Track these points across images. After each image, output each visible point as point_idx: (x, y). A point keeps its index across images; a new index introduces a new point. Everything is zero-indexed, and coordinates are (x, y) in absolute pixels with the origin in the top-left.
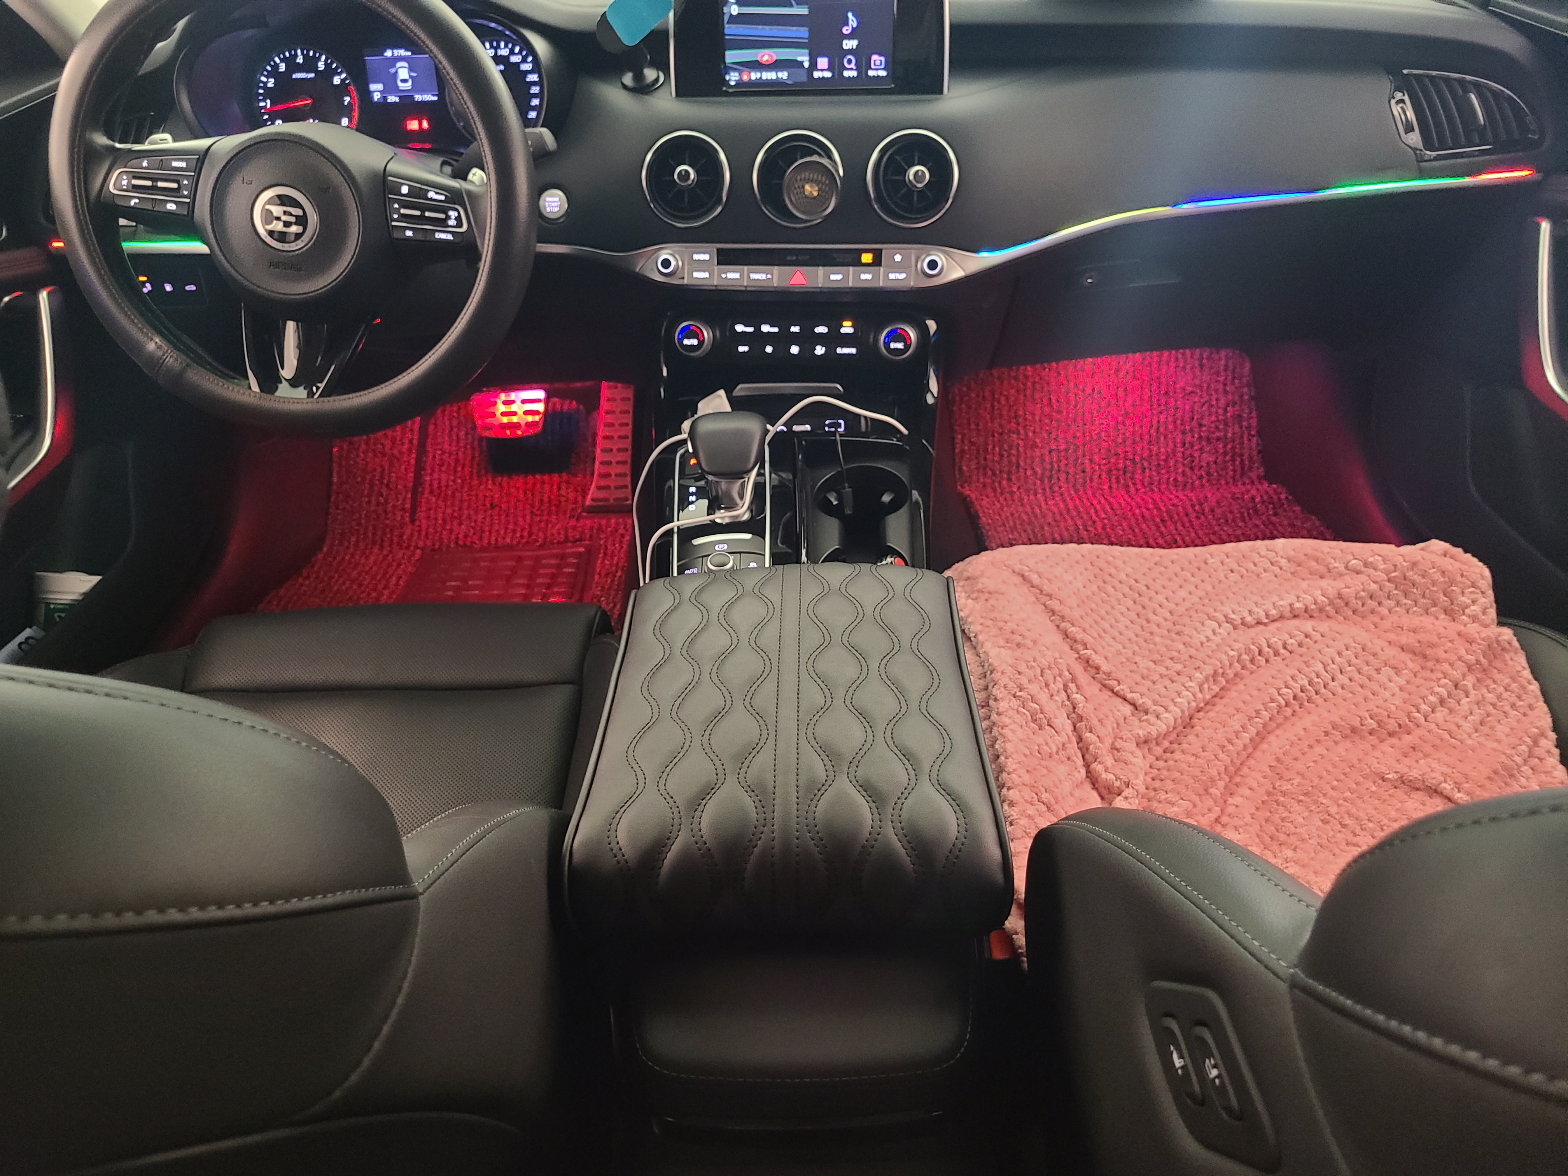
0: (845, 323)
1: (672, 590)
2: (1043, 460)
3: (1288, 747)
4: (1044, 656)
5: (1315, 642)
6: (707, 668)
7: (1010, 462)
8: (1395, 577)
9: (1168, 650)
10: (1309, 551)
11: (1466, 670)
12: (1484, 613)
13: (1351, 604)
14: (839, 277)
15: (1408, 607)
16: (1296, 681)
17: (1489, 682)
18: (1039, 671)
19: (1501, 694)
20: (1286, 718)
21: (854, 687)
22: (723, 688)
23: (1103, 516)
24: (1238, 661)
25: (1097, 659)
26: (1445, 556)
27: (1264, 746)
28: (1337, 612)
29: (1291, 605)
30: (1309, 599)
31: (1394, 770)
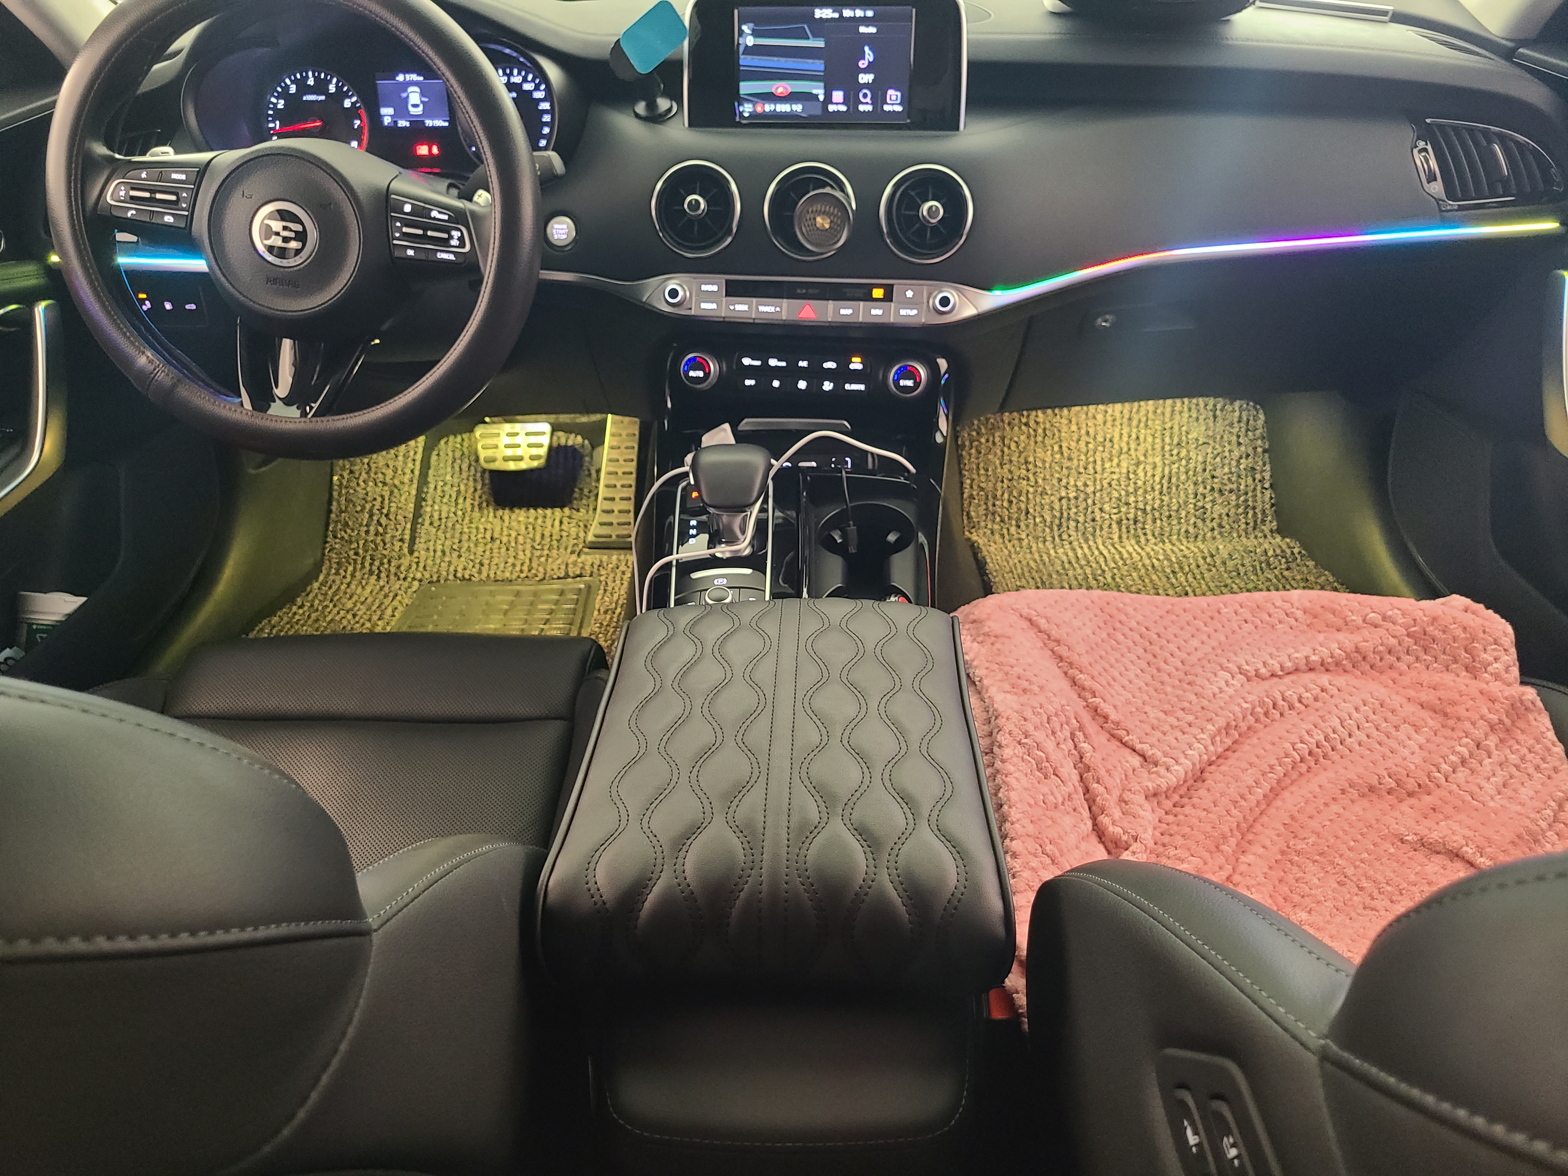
0: (854, 359)
1: (667, 622)
2: (1052, 509)
3: (1302, 804)
4: (1051, 702)
5: (1332, 697)
6: (699, 702)
7: (1019, 509)
8: (1413, 632)
9: (1180, 700)
10: (1325, 602)
11: (1488, 729)
12: (1507, 670)
13: (1369, 659)
14: (849, 312)
15: (1428, 663)
16: (1311, 736)
17: (1512, 742)
18: (1045, 718)
19: (1525, 755)
20: (1301, 774)
21: (852, 725)
22: (714, 723)
23: (1113, 565)
24: (1251, 714)
25: (1106, 708)
26: (1466, 611)
27: (1278, 803)
28: (1354, 667)
29: (1307, 658)
30: (1325, 652)
31: (1414, 831)
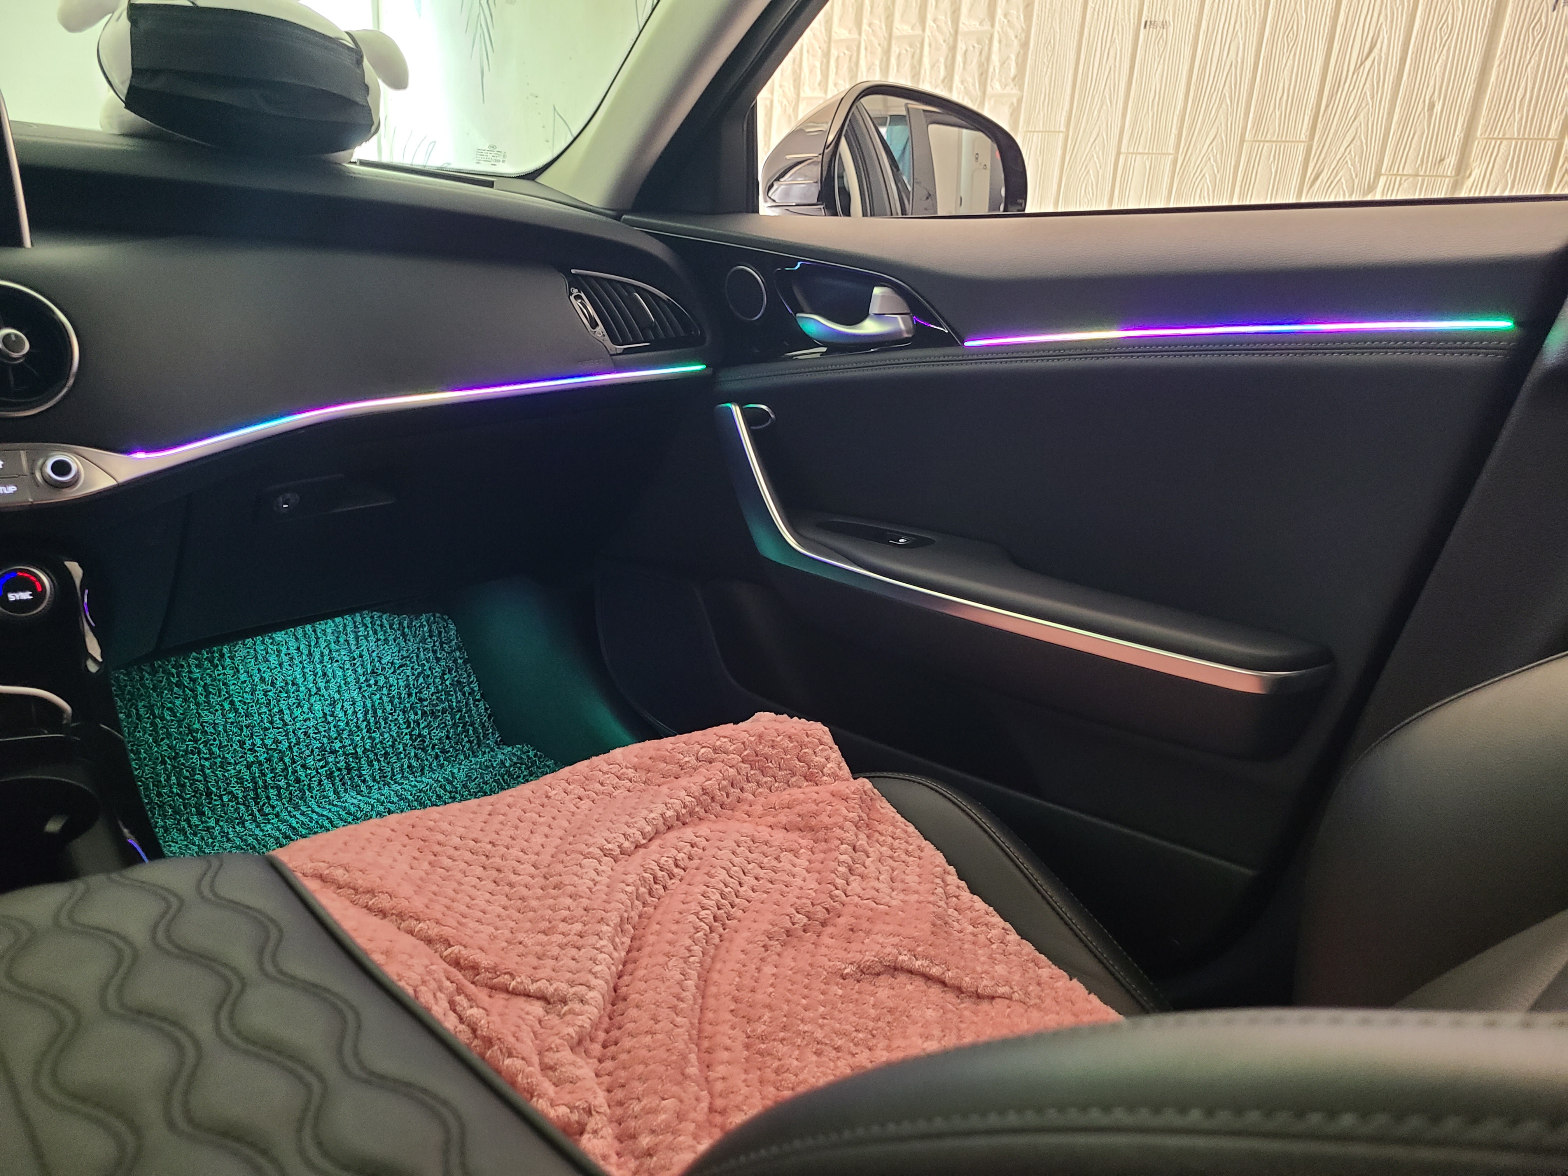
3: (737, 979)
5: (705, 849)
7: (197, 791)
8: (746, 755)
9: (554, 911)
11: (854, 829)
12: (840, 768)
13: (717, 798)
16: (708, 898)
17: (877, 835)
19: (892, 844)
20: (717, 947)
24: (637, 898)
25: (471, 954)
26: (778, 723)
27: (713, 989)
30: (677, 804)
31: (848, 962)
